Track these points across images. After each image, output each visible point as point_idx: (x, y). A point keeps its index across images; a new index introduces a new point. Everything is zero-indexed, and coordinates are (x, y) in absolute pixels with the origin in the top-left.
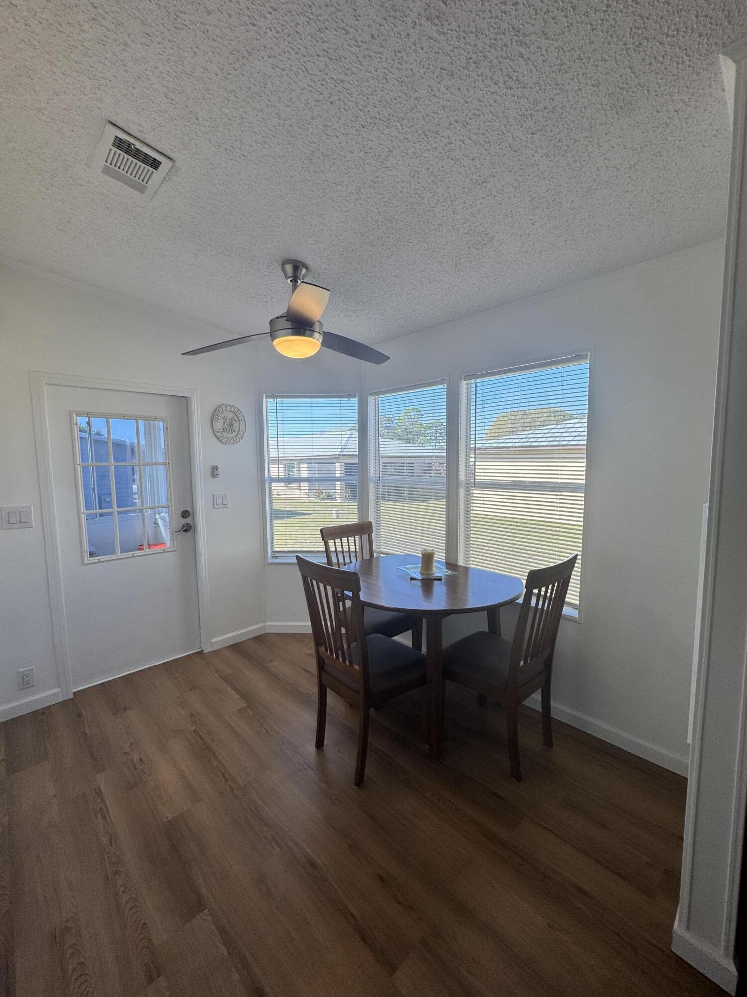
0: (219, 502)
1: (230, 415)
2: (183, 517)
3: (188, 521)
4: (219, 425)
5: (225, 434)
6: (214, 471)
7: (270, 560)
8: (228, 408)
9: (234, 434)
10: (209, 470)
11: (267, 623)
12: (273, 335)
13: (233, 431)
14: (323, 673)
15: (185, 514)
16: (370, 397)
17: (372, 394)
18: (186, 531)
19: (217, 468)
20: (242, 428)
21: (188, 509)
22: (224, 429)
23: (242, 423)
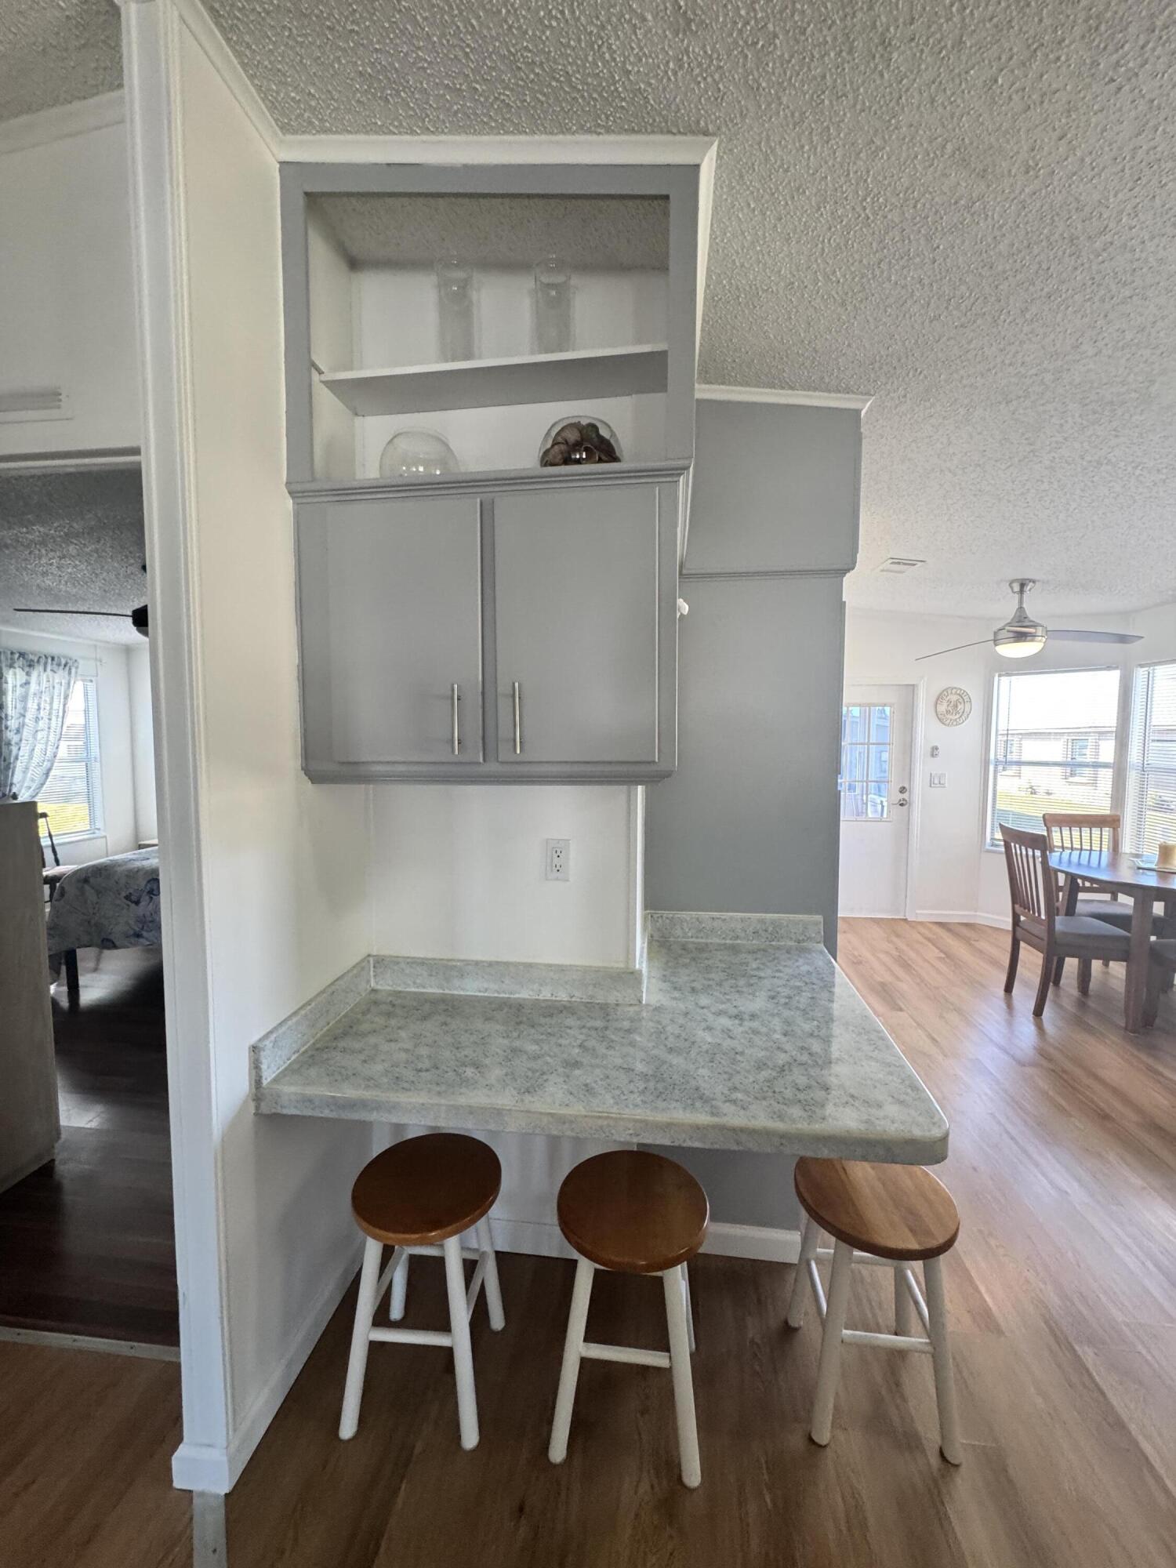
0: (936, 781)
1: (954, 698)
2: (901, 792)
3: (905, 796)
4: (942, 708)
5: (949, 716)
6: (934, 751)
7: (988, 847)
8: (954, 691)
9: (958, 716)
10: (929, 750)
11: (978, 913)
12: (996, 642)
13: (958, 712)
14: (1018, 928)
15: (903, 790)
16: (1139, 669)
17: (1141, 666)
18: (902, 805)
19: (937, 748)
20: (967, 709)
21: (907, 786)
22: (948, 712)
23: (967, 705)
